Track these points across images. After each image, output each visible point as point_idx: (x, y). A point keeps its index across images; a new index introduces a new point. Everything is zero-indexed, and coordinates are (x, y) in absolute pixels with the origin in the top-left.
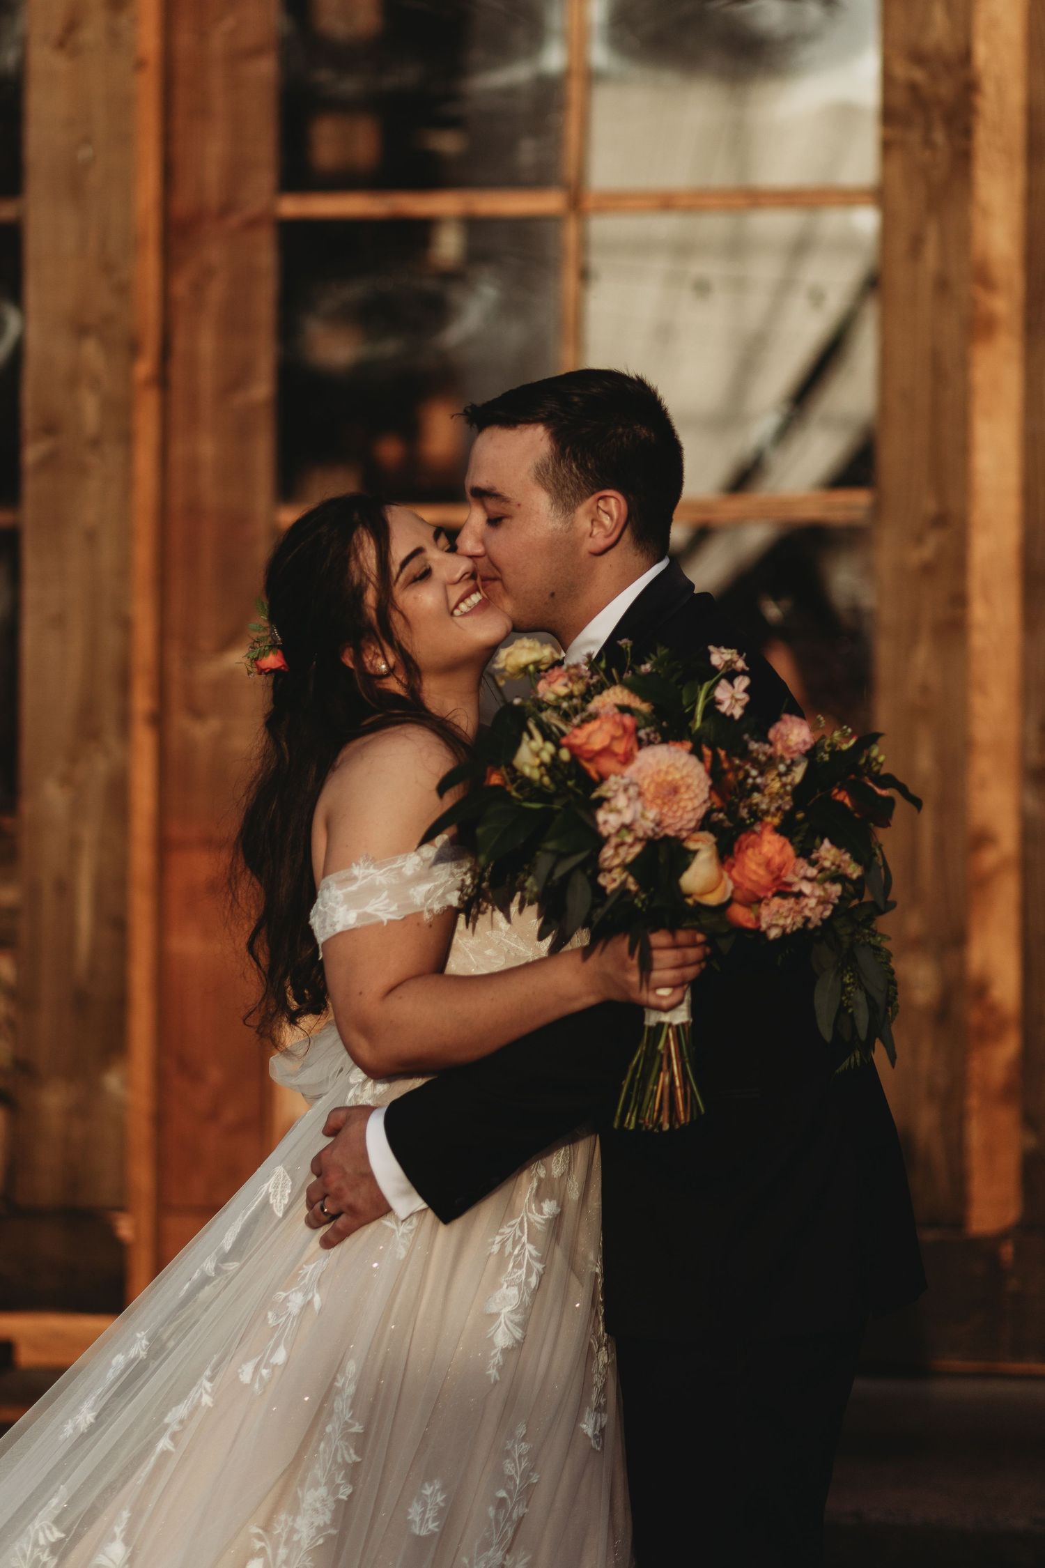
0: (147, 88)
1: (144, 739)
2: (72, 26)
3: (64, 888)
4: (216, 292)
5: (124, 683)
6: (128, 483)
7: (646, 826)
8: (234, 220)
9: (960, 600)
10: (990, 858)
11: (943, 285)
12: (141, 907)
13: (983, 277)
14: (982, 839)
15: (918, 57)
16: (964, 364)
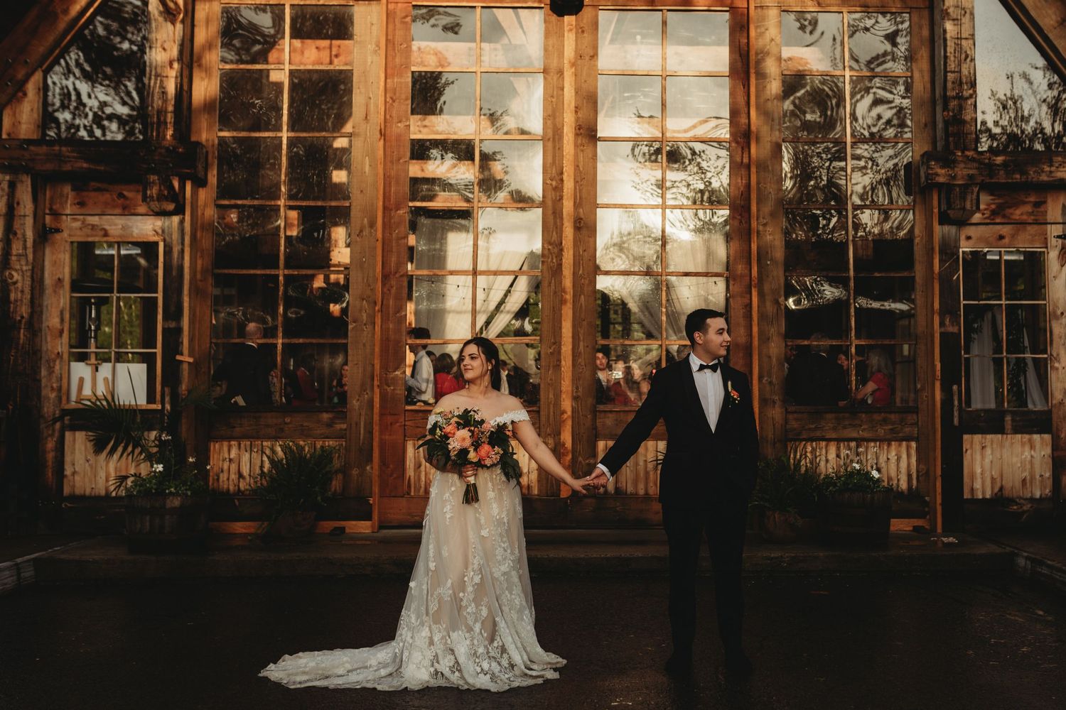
0: (379, 245)
1: (377, 391)
2: (361, 231)
3: (357, 424)
4: (393, 290)
5: (373, 379)
6: (374, 334)
7: (459, 447)
8: (397, 276)
9: (560, 361)
10: (565, 416)
11: (555, 293)
12: (376, 428)
13: (564, 291)
14: (564, 412)
15: (550, 243)
16: (560, 310)
